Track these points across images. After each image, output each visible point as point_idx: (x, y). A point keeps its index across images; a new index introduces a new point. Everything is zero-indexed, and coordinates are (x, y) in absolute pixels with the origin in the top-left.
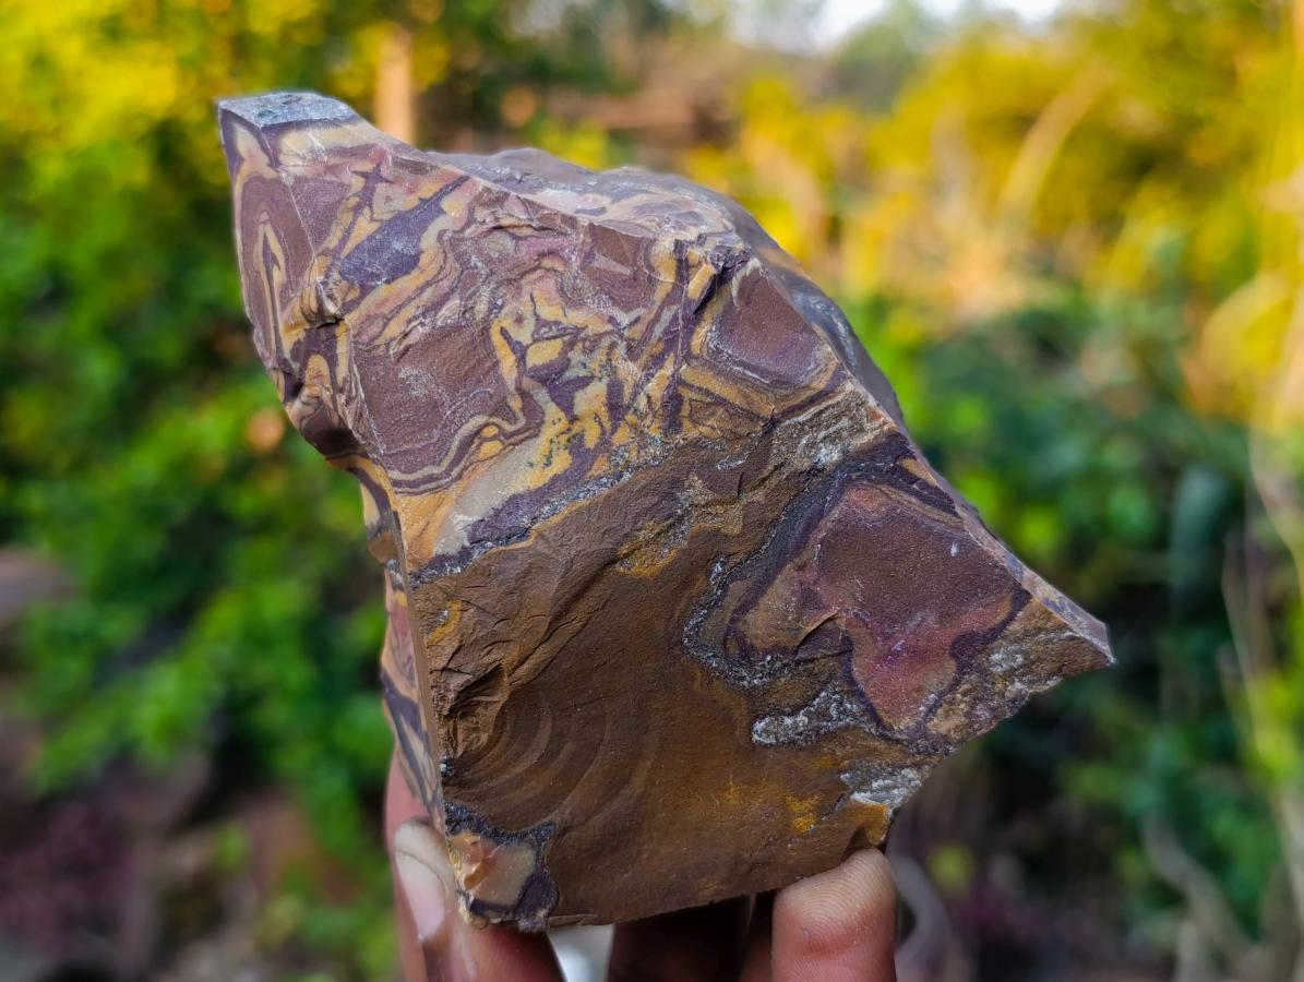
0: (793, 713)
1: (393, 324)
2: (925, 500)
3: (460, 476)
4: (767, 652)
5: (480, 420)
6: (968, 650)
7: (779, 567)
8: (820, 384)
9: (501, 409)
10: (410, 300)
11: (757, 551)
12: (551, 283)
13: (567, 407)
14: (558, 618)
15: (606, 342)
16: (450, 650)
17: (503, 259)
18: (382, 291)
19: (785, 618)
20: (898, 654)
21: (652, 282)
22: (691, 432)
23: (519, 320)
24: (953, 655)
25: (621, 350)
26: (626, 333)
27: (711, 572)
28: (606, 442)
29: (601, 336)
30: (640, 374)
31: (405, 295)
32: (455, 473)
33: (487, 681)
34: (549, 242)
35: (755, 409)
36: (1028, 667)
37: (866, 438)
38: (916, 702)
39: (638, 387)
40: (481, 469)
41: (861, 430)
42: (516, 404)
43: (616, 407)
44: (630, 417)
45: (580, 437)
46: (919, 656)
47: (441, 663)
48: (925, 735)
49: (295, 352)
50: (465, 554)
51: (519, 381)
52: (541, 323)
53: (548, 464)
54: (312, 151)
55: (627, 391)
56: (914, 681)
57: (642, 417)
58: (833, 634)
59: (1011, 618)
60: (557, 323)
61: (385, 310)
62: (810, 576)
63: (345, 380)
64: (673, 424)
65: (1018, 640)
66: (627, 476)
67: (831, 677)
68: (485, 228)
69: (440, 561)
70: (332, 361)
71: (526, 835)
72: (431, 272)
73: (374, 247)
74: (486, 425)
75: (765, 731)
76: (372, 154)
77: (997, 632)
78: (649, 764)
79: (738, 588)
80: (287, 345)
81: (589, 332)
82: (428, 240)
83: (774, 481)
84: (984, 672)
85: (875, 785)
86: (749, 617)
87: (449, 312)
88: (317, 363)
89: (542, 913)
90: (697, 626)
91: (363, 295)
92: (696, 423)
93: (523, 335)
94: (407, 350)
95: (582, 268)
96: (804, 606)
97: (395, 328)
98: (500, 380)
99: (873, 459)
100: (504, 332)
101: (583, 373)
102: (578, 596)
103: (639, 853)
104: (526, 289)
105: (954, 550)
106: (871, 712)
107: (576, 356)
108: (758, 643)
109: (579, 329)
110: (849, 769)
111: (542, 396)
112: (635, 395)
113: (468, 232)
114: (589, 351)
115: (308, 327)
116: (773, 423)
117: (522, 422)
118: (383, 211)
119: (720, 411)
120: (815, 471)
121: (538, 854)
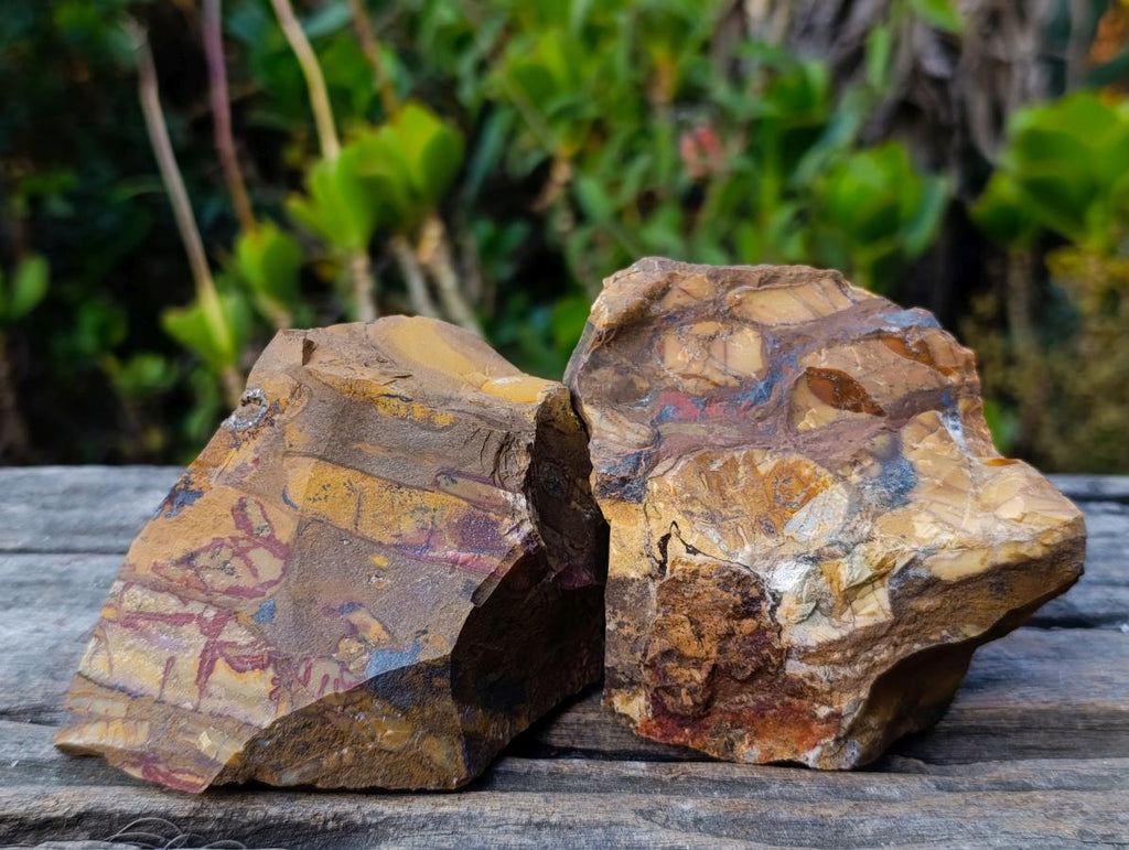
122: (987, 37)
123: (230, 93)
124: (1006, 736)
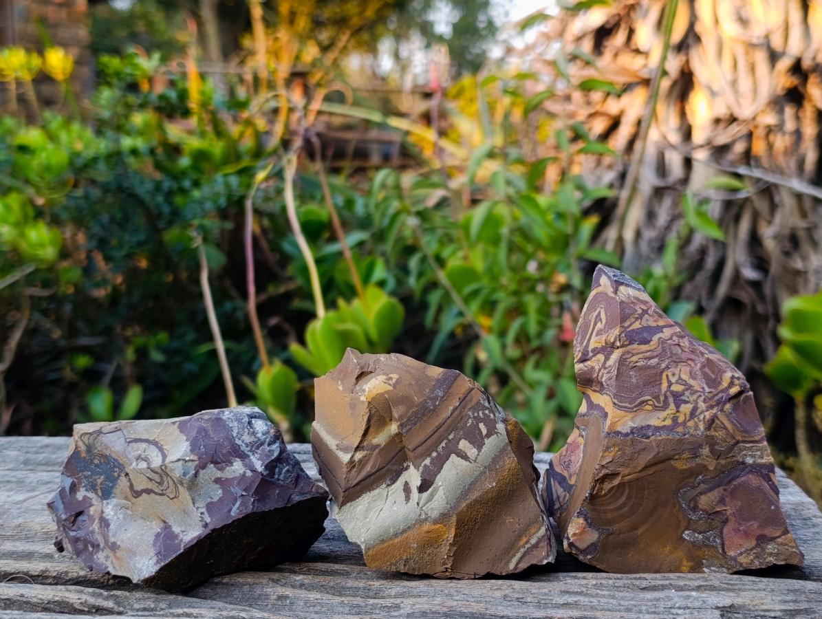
0: (699, 533)
1: (634, 357)
2: (771, 488)
3: (636, 411)
4: (701, 510)
5: (649, 398)
6: (762, 540)
7: (718, 486)
8: (757, 438)
9: (657, 398)
10: (642, 353)
11: (714, 478)
12: (688, 369)
13: (678, 407)
14: (646, 467)
15: (698, 394)
16: (608, 461)
17: (676, 354)
18: (635, 346)
19: (712, 503)
20: (740, 531)
21: (720, 383)
22: (712, 433)
23: (674, 375)
24: (756, 539)
25: (702, 398)
26: (706, 394)
27: (697, 477)
28: (685, 423)
29: (697, 391)
30: (705, 408)
31: (641, 351)
32: (634, 409)
33: (614, 475)
34: (693, 357)
35: (735, 435)
36: (777, 554)
37: (763, 461)
38: (738, 548)
39: (702, 412)
40: (643, 412)
41: (762, 458)
42: (662, 398)
43: (693, 414)
44: (696, 419)
45: (677, 417)
46: (747, 535)
47: (604, 463)
48: (735, 560)
49: (593, 350)
50: (627, 435)
51: (666, 392)
52: (680, 378)
53: (664, 421)
54: (628, 294)
55: (699, 411)
56: (741, 542)
57: (700, 421)
58: (723, 515)
59: (779, 537)
60: (685, 381)
61: (634, 352)
62: (726, 494)
63: (610, 366)
64: (708, 428)
65: (778, 544)
66: (687, 436)
67: (716, 528)
68: (674, 343)
69: (618, 433)
70: (607, 359)
71: (599, 529)
72: (653, 348)
73: (637, 331)
74: (650, 400)
75: (688, 535)
76: (647, 305)
77: (773, 539)
78: (647, 527)
79: (703, 486)
80: (591, 346)
81: (695, 388)
82: (655, 338)
83: (729, 460)
84: (763, 549)
85: (712, 568)
86: (702, 497)
87: (654, 361)
88: (601, 357)
89: (589, 557)
90: (685, 492)
91: (629, 345)
92: (715, 431)
93: (673, 380)
94: (635, 366)
95: (700, 369)
96: (720, 502)
97: (634, 359)
98: (660, 389)
99: (762, 468)
100: (667, 376)
101: (687, 399)
102: (655, 464)
103: (629, 553)
104: (679, 367)
105: (773, 507)
106: (723, 545)
107: (687, 393)
108: (700, 506)
109: (691, 386)
110: (707, 560)
111: (671, 400)
112: (701, 413)
113: (668, 342)
114: (692, 394)
115: (604, 345)
116: (738, 442)
117: (661, 405)
118: (644, 323)
119: (724, 431)
120: (743, 463)
121: (599, 537)
122: (787, 254)
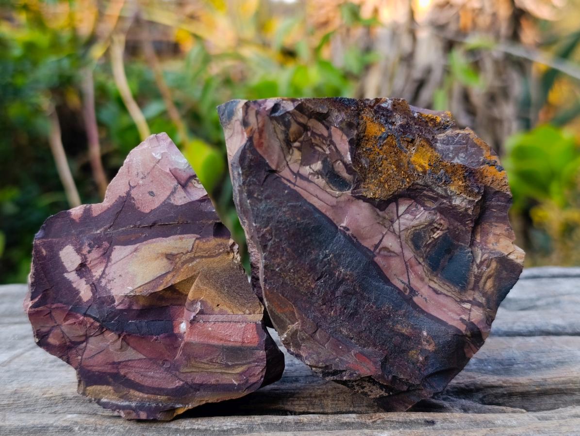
123: (102, 150)
124: (574, 394)
